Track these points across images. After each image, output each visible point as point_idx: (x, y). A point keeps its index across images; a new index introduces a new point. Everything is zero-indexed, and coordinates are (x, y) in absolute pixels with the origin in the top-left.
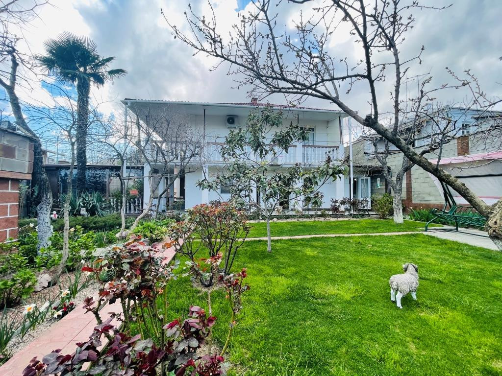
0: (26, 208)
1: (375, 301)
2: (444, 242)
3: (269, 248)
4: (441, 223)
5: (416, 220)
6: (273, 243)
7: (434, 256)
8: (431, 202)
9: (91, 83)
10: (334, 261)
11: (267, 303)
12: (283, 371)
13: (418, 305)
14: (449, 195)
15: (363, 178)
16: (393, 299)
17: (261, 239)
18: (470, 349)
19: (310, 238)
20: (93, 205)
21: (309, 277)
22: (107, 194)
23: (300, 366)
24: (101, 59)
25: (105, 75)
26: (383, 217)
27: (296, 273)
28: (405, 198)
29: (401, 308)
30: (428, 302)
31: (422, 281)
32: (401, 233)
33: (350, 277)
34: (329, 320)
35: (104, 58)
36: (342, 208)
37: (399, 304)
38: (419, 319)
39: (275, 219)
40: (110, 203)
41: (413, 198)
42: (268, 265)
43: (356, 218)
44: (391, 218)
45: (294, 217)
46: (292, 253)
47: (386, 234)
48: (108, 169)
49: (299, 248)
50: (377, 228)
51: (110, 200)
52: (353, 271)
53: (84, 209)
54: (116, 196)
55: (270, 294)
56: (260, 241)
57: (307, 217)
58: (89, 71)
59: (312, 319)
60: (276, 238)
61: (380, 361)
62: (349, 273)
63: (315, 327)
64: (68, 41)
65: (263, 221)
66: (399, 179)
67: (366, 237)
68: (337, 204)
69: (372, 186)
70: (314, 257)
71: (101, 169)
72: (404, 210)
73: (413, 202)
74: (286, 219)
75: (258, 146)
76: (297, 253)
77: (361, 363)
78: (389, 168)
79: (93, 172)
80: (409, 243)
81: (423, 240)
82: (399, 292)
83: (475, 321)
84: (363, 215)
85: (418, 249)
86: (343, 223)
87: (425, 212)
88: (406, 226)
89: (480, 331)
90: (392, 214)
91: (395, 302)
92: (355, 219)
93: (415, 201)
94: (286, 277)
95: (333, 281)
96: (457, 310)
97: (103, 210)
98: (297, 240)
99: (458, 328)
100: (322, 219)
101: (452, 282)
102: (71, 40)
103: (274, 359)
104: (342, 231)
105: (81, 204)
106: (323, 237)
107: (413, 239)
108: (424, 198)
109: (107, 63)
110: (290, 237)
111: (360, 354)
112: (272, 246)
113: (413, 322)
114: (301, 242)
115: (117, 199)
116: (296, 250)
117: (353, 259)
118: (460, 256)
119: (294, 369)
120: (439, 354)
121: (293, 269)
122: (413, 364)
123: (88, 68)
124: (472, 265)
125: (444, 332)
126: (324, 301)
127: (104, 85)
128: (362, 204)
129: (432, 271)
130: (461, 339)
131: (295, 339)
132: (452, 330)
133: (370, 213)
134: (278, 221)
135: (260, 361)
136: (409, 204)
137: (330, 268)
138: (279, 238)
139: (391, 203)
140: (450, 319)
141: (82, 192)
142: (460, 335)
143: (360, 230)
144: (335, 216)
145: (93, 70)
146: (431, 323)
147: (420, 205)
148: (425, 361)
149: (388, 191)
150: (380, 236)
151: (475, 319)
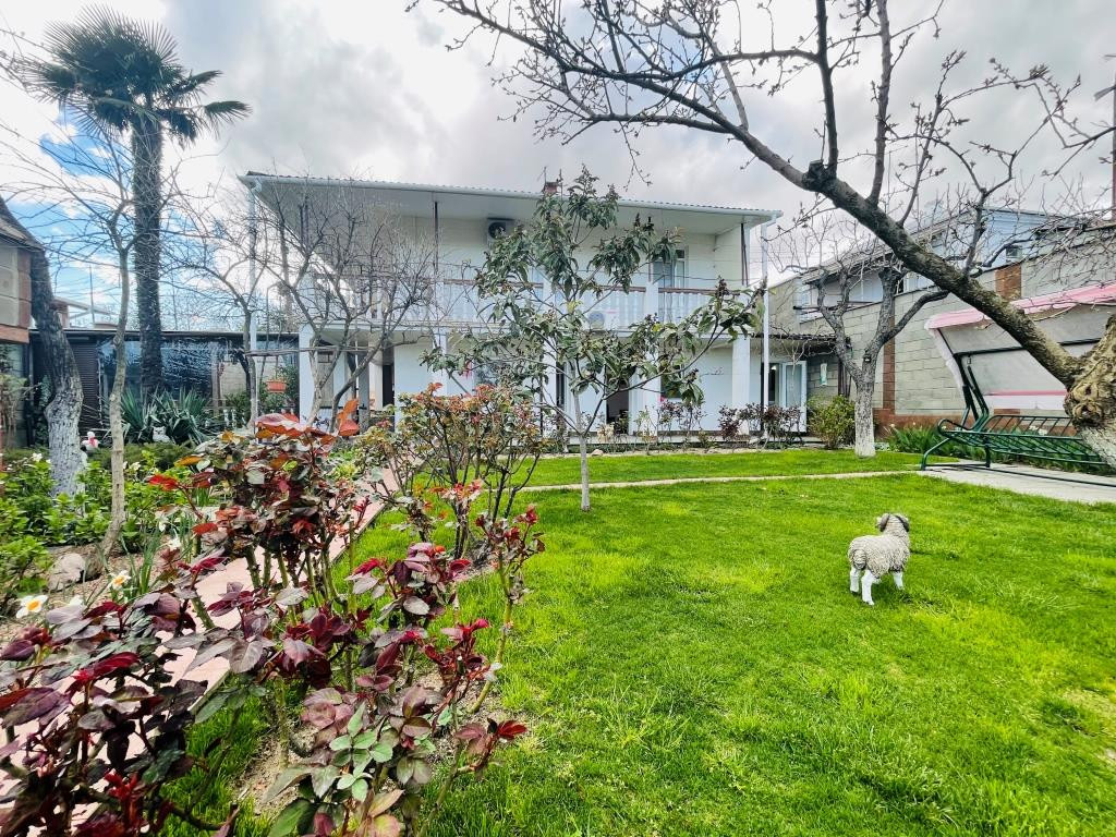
0: (24, 432)
1: (818, 594)
2: (961, 489)
3: (584, 503)
4: (954, 456)
5: (902, 449)
6: (594, 495)
7: (940, 512)
8: (935, 413)
9: (165, 134)
10: (727, 525)
11: (584, 602)
12: (619, 721)
13: (906, 598)
14: (974, 392)
15: (791, 364)
16: (854, 588)
17: (568, 487)
18: (1017, 673)
19: (674, 485)
20: (181, 422)
21: (673, 554)
22: (215, 399)
23: (655, 711)
24: (186, 76)
25: (199, 114)
26: (833, 447)
27: (645, 547)
28: (880, 405)
29: (872, 603)
30: (929, 594)
31: (915, 556)
32: (869, 474)
33: (763, 553)
34: (719, 629)
35: (195, 74)
36: (745, 428)
37: (867, 596)
38: (908, 622)
39: (597, 452)
40: (221, 418)
41: (897, 405)
42: (582, 534)
43: (773, 448)
44: (848, 447)
45: (639, 447)
46: (636, 511)
47: (838, 476)
48: (213, 340)
49: (650, 503)
50: (820, 465)
51: (221, 411)
52: (769, 543)
53: (162, 428)
54: (235, 402)
55: (588, 586)
56: (564, 491)
57: (669, 447)
58: (159, 103)
59: (681, 628)
60: (600, 485)
61: (828, 696)
62: (761, 545)
63: (688, 642)
64: (106, 26)
65: (571, 455)
66: (870, 359)
67: (795, 481)
68: (734, 419)
69: (809, 381)
70: (683, 518)
71: (197, 342)
72: (878, 431)
73: (897, 413)
74: (623, 451)
75: (559, 267)
76: (647, 512)
77: (789, 702)
78: (848, 340)
79: (179, 349)
80: (888, 492)
81: (917, 485)
82: (867, 572)
83: (1027, 624)
84: (788, 444)
85: (906, 502)
86: (746, 458)
87: (921, 432)
88: (880, 461)
89: (1038, 640)
90: (850, 439)
91: (859, 594)
92: (771, 451)
93: (901, 410)
94: (623, 554)
95: (728, 561)
96: (990, 606)
97: (206, 433)
98: (645, 488)
99: (992, 636)
100: (700, 451)
101: (978, 556)
102: (113, 25)
103: (600, 701)
104: (743, 470)
105: (154, 418)
106: (702, 482)
107: (896, 484)
108: (920, 403)
109: (202, 85)
110: (630, 484)
111: (785, 687)
112: (591, 499)
113: (896, 627)
114: (655, 491)
115: (239, 410)
116: (644, 506)
117: (767, 521)
118: (994, 512)
119: (644, 717)
120: (953, 681)
121: (637, 540)
122: (898, 701)
123: (155, 96)
124: (1020, 527)
125: (963, 644)
126: (708, 595)
127: (196, 139)
128: (786, 419)
129: (938, 539)
130: (997, 655)
131: (646, 664)
132: (978, 640)
133: (805, 439)
134: (605, 455)
135: (567, 705)
136: (886, 418)
137: (718, 537)
138: (608, 485)
139: (851, 415)
140: (974, 622)
141: (153, 391)
142: (996, 649)
143: (782, 469)
144: (730, 445)
145: (168, 103)
146: (935, 629)
147: (911, 418)
148: (925, 695)
149: (844, 391)
150: (826, 479)
151: (1028, 620)
